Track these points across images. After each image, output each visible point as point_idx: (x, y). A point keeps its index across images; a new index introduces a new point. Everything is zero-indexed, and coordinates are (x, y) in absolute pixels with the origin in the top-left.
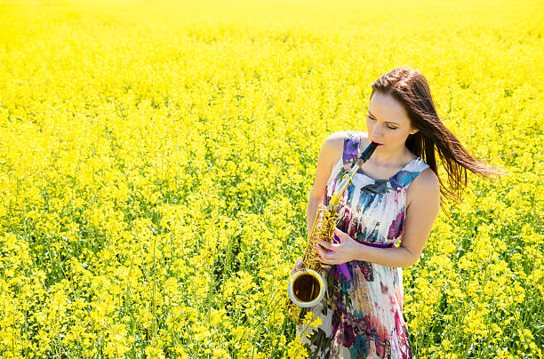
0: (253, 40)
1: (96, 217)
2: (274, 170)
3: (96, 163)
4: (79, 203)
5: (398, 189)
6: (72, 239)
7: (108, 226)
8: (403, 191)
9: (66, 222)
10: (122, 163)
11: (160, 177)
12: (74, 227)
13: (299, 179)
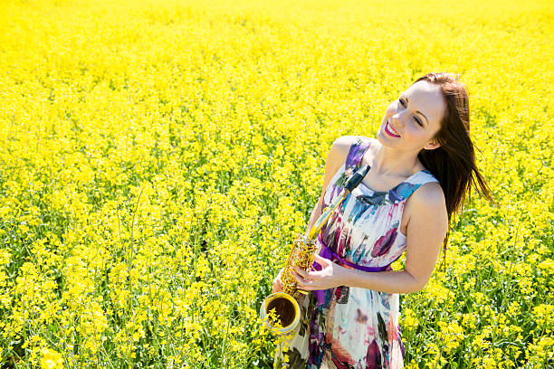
0: (211, 24)
1: (58, 200)
2: (240, 151)
3: (55, 145)
4: (39, 186)
5: (396, 202)
6: (32, 223)
7: (72, 209)
8: (400, 204)
9: (26, 206)
10: (83, 145)
11: (124, 159)
12: (35, 210)
13: (264, 159)
